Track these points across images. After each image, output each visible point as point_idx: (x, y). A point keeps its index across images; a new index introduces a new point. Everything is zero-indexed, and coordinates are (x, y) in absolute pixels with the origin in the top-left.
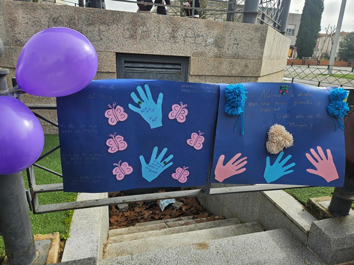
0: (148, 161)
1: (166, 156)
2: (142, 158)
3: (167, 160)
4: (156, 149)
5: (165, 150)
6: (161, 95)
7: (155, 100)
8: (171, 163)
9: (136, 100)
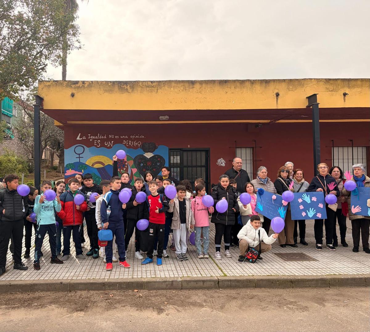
0: (309, 212)
1: (313, 210)
2: (307, 211)
3: (314, 211)
4: (310, 208)
5: (313, 209)
6: (309, 195)
7: (308, 196)
8: (315, 212)
9: (303, 197)
